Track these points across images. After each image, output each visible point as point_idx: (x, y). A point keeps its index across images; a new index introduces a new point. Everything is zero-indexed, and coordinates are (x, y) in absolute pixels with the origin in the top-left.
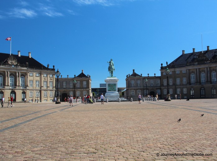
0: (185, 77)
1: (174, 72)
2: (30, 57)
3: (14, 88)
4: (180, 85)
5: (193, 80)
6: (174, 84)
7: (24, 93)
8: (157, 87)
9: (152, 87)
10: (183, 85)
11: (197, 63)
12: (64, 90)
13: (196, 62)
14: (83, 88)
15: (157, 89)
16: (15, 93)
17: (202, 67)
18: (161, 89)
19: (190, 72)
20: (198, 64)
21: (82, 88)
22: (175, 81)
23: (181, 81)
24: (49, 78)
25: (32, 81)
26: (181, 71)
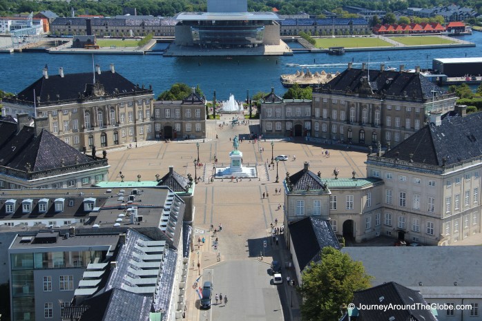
0: (343, 110)
1: (330, 100)
2: (113, 72)
3: (104, 127)
4: (337, 120)
5: (352, 117)
6: (329, 118)
7: (116, 133)
8: (305, 118)
9: (298, 118)
10: (340, 121)
11: (358, 95)
12: (166, 121)
13: (357, 93)
14: (195, 119)
15: (306, 121)
16: (106, 135)
17: (364, 101)
18: (311, 121)
19: (349, 106)
20: (360, 97)
21: (193, 118)
22: (330, 113)
23: (339, 115)
24: (145, 106)
25: (124, 114)
26: (339, 101)
